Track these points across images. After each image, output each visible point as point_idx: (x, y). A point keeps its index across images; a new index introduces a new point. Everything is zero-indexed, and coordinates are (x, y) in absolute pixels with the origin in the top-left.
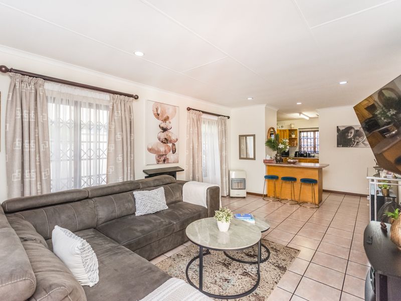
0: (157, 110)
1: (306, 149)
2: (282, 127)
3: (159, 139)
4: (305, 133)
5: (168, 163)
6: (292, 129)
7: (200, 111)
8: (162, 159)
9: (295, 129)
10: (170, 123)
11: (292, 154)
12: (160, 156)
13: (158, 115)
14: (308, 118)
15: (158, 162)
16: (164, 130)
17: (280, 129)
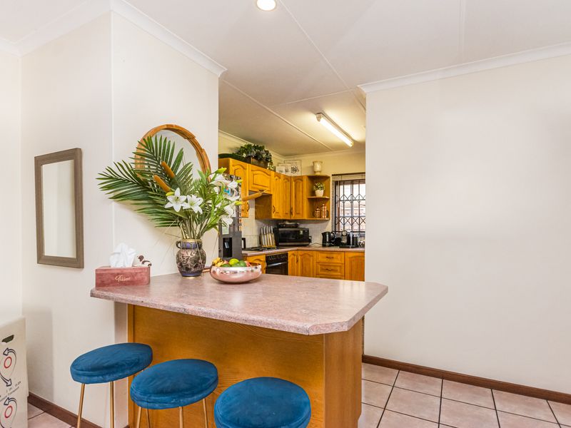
1: (348, 227)
2: (294, 170)
4: (348, 187)
6: (318, 174)
9: (323, 174)
11: (317, 240)
14: (350, 143)
17: (289, 174)
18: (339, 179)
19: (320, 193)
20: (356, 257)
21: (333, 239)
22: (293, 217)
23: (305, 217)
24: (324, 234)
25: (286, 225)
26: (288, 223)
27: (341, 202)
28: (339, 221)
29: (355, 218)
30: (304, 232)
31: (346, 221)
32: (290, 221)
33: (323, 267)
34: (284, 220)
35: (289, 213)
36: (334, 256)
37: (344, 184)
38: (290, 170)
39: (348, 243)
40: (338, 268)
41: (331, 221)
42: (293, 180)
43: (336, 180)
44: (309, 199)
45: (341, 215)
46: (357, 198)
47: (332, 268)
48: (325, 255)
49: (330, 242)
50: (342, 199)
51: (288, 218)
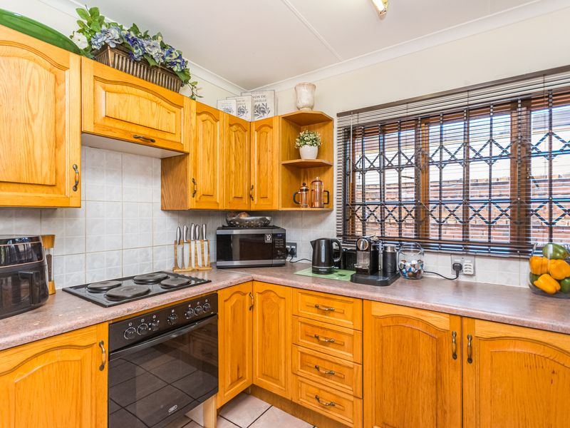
18: (351, 121)
19: (309, 153)
20: (393, 317)
21: (337, 253)
22: (256, 205)
23: (277, 205)
24: (315, 244)
25: (241, 221)
26: (244, 217)
27: (357, 174)
28: (354, 213)
29: (390, 207)
30: (274, 236)
31: (367, 212)
32: (251, 213)
33: (309, 329)
34: (238, 212)
35: (246, 196)
36: (336, 305)
37: (364, 134)
38: (249, 108)
39: (374, 269)
40: (346, 340)
41: (334, 213)
42: (253, 128)
43: (346, 124)
44: (284, 165)
45: (359, 200)
46: (395, 162)
47: (331, 336)
48: (313, 300)
49: (330, 262)
50: (359, 166)
51: (246, 208)
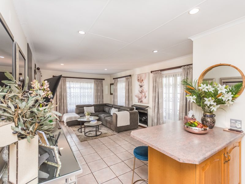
0: (138, 77)
3: (139, 91)
5: (143, 103)
7: (158, 71)
8: (140, 101)
10: (143, 82)
12: (139, 99)
13: (139, 80)
15: (139, 102)
16: (141, 86)
